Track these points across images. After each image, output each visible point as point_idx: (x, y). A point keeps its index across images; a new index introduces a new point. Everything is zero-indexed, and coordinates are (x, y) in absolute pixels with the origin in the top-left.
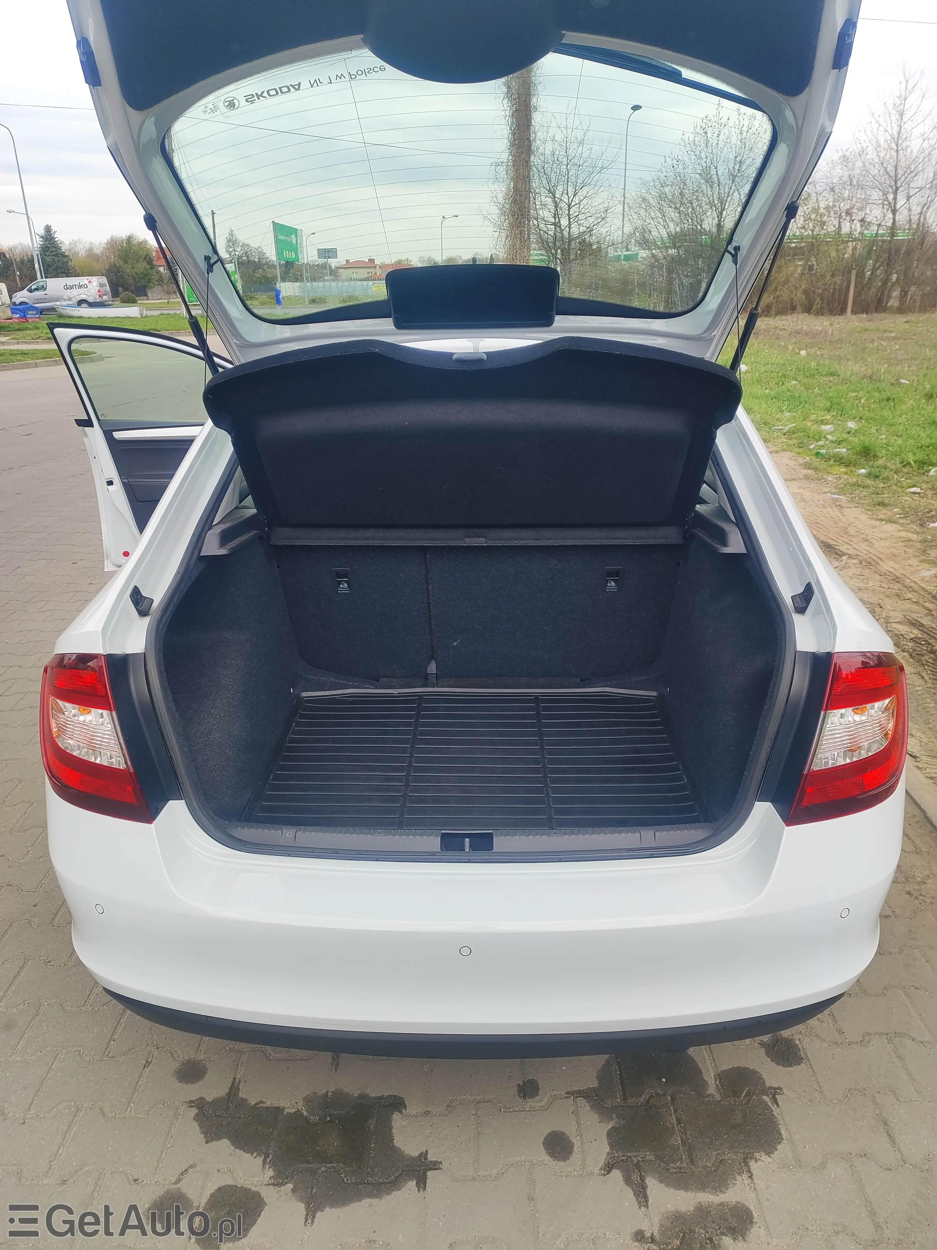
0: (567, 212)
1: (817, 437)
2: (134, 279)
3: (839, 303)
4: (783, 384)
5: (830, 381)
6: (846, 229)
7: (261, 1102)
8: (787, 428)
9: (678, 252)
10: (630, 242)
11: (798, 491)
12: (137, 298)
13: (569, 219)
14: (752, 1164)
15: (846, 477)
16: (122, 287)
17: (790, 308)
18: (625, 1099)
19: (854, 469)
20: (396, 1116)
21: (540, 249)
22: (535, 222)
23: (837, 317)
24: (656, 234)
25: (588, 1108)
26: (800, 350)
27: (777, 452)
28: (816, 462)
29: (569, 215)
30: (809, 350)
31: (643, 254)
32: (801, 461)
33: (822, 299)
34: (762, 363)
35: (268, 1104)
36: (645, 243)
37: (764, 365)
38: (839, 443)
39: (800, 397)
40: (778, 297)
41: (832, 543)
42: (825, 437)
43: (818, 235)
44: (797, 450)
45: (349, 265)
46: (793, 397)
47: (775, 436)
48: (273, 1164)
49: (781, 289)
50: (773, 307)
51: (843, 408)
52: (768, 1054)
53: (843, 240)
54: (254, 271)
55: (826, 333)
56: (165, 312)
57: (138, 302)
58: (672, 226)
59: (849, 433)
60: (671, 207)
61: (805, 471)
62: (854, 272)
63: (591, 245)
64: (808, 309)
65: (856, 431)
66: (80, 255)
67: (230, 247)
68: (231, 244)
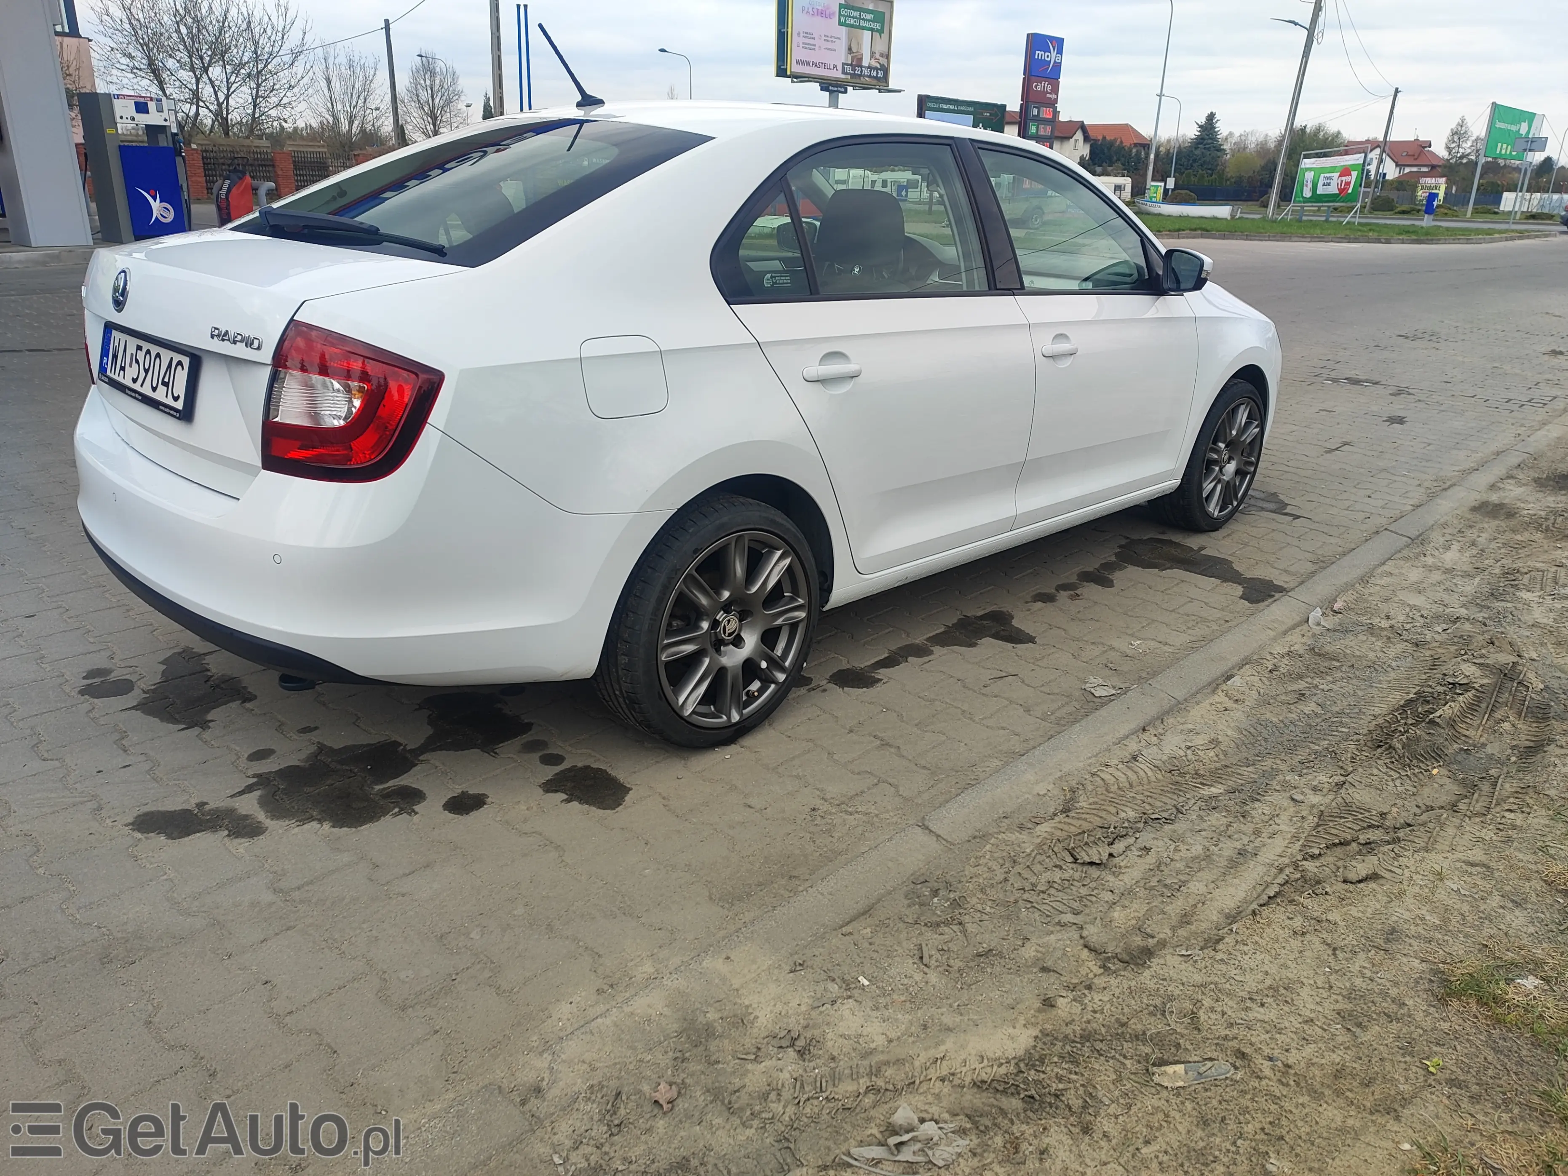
67: (1454, 142)
68: (1456, 138)
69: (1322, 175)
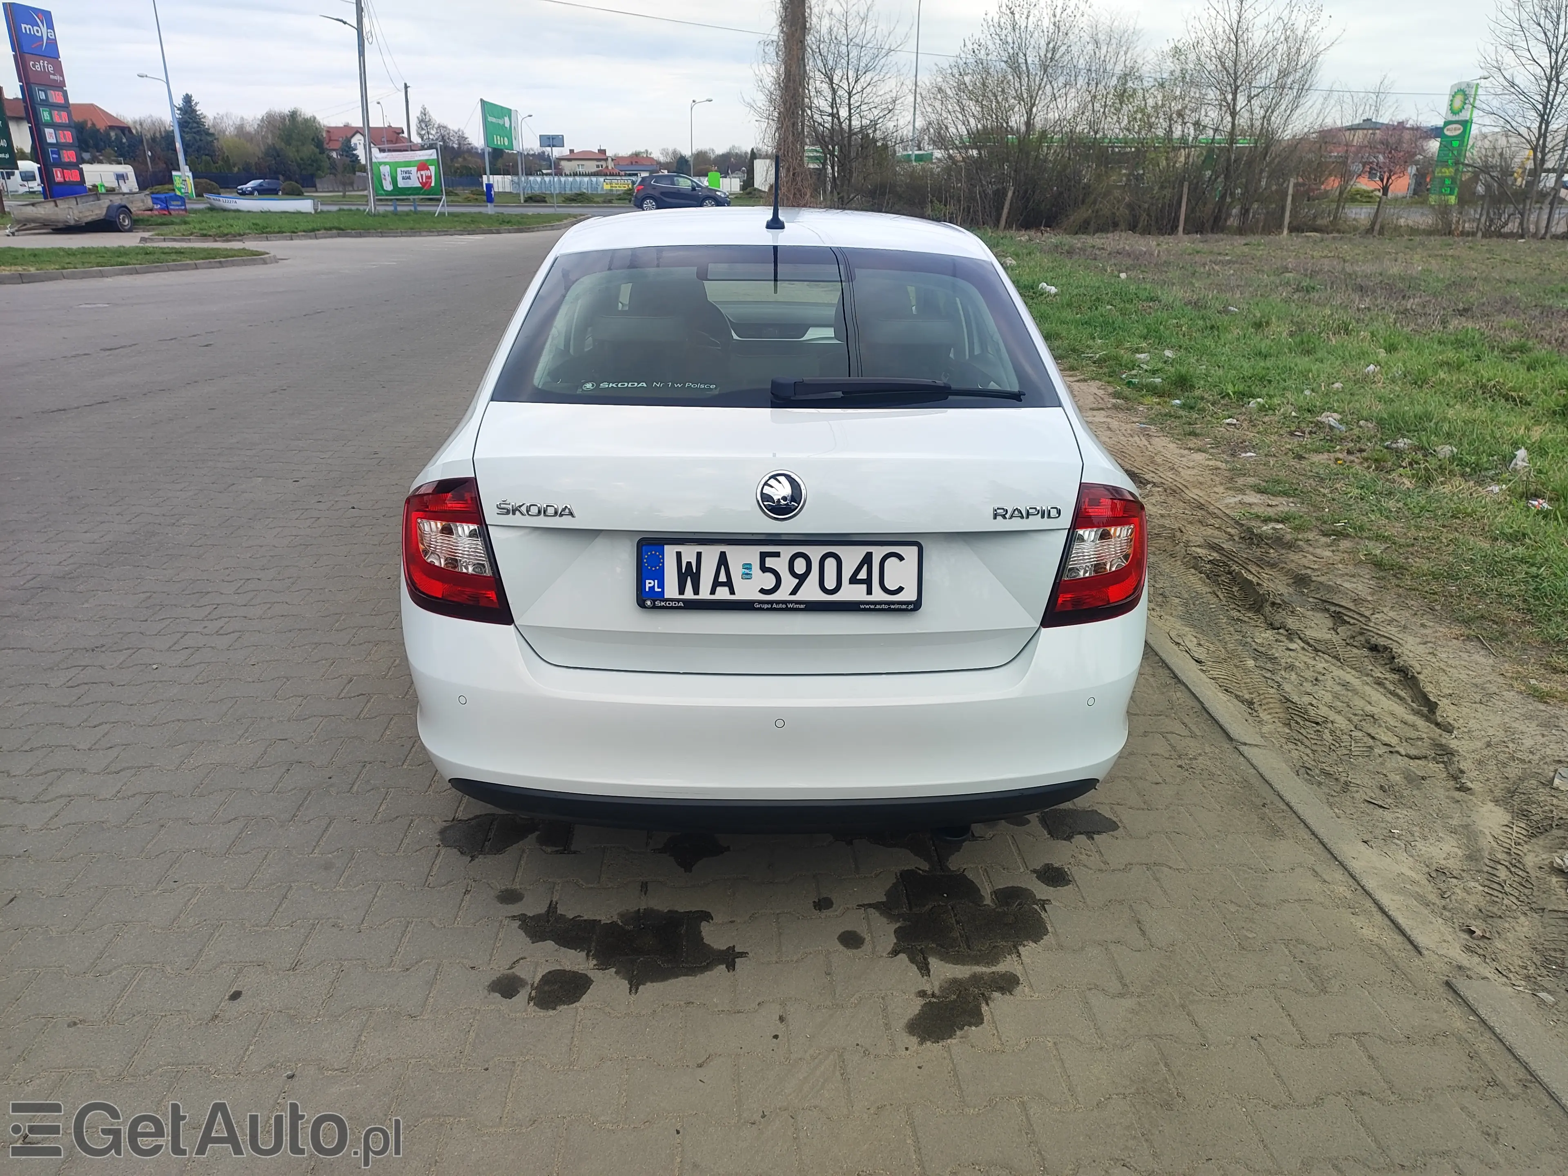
0: (847, 101)
1: (1130, 366)
2: (299, 165)
3: (1169, 221)
4: (1097, 309)
5: (1150, 307)
6: (1177, 133)
7: (579, 916)
8: (1098, 356)
9: (980, 153)
10: (923, 139)
11: (1105, 420)
12: (303, 190)
13: (850, 109)
14: (1021, 948)
15: (1159, 407)
16: (283, 175)
17: (1110, 225)
18: (911, 909)
19: (1168, 400)
20: (704, 923)
21: (813, 145)
22: (809, 112)
23: (1166, 236)
24: (954, 131)
25: (877, 914)
26: (1120, 272)
27: (1085, 380)
28: (1127, 391)
29: (849, 105)
30: (1129, 273)
31: (938, 154)
32: (1110, 390)
33: (1148, 215)
34: (1074, 286)
35: (586, 918)
36: (941, 141)
37: (1076, 288)
38: (1154, 372)
39: (1113, 323)
40: (1097, 212)
41: (1137, 471)
42: (1139, 366)
43: (1144, 139)
44: (1107, 379)
45: (573, 157)
46: (1106, 323)
47: (1084, 363)
48: (595, 957)
49: (1101, 202)
50: (1092, 223)
51: (1161, 335)
52: (1038, 878)
53: (1173, 147)
54: (452, 160)
55: (1152, 254)
56: (345, 207)
57: (306, 194)
58: (972, 121)
59: (1165, 362)
60: (972, 100)
61: (1114, 401)
62: (1186, 184)
63: (875, 141)
64: (1133, 227)
65: (1173, 360)
66: (227, 133)
67: (423, 129)
68: (423, 125)
69: (399, 170)
